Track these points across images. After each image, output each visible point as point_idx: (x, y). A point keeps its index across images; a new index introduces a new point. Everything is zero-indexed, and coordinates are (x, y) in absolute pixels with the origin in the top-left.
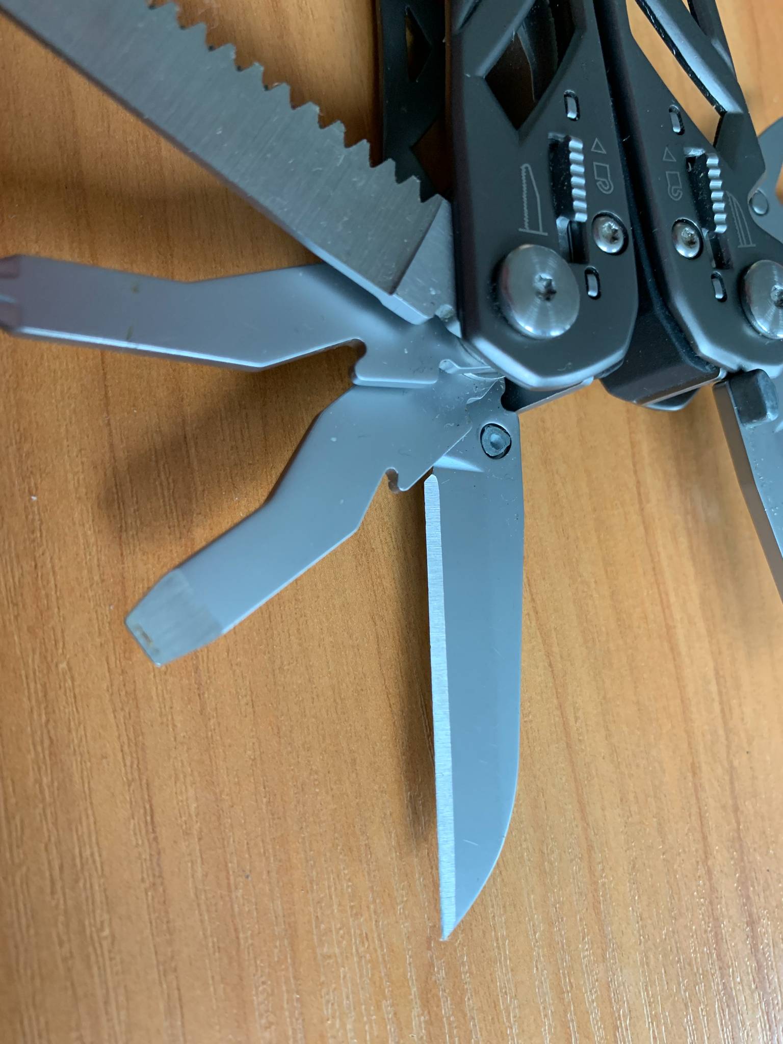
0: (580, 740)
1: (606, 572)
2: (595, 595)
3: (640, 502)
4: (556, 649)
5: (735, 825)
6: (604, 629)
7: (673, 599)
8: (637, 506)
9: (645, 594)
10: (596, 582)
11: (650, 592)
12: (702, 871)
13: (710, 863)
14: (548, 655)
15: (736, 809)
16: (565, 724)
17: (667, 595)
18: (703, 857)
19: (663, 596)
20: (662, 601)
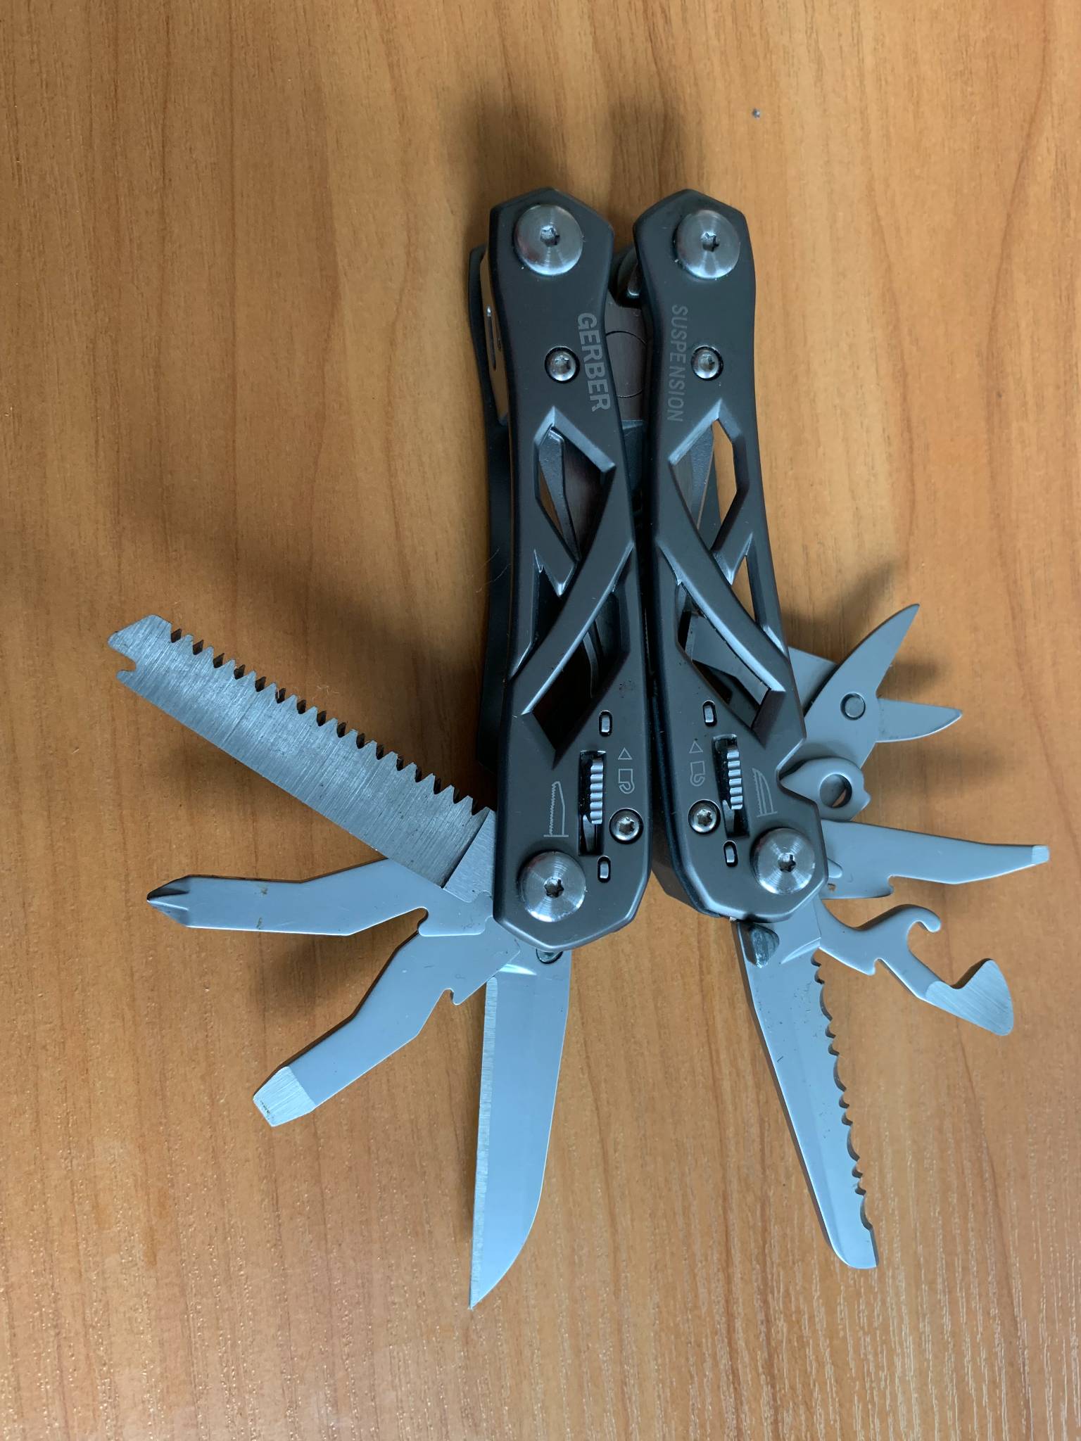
0: (617, 1168)
1: (660, 1033)
2: (646, 1053)
3: (701, 972)
4: (604, 1096)
5: (761, 1242)
6: (651, 1080)
7: (723, 1056)
8: (697, 978)
9: (696, 1051)
10: (648, 1042)
11: (701, 1050)
12: (721, 1275)
13: (730, 1270)
14: (596, 1100)
15: (765, 1230)
16: (605, 1154)
17: (717, 1052)
18: (724, 1265)
19: (714, 1053)
20: (711, 1058)
